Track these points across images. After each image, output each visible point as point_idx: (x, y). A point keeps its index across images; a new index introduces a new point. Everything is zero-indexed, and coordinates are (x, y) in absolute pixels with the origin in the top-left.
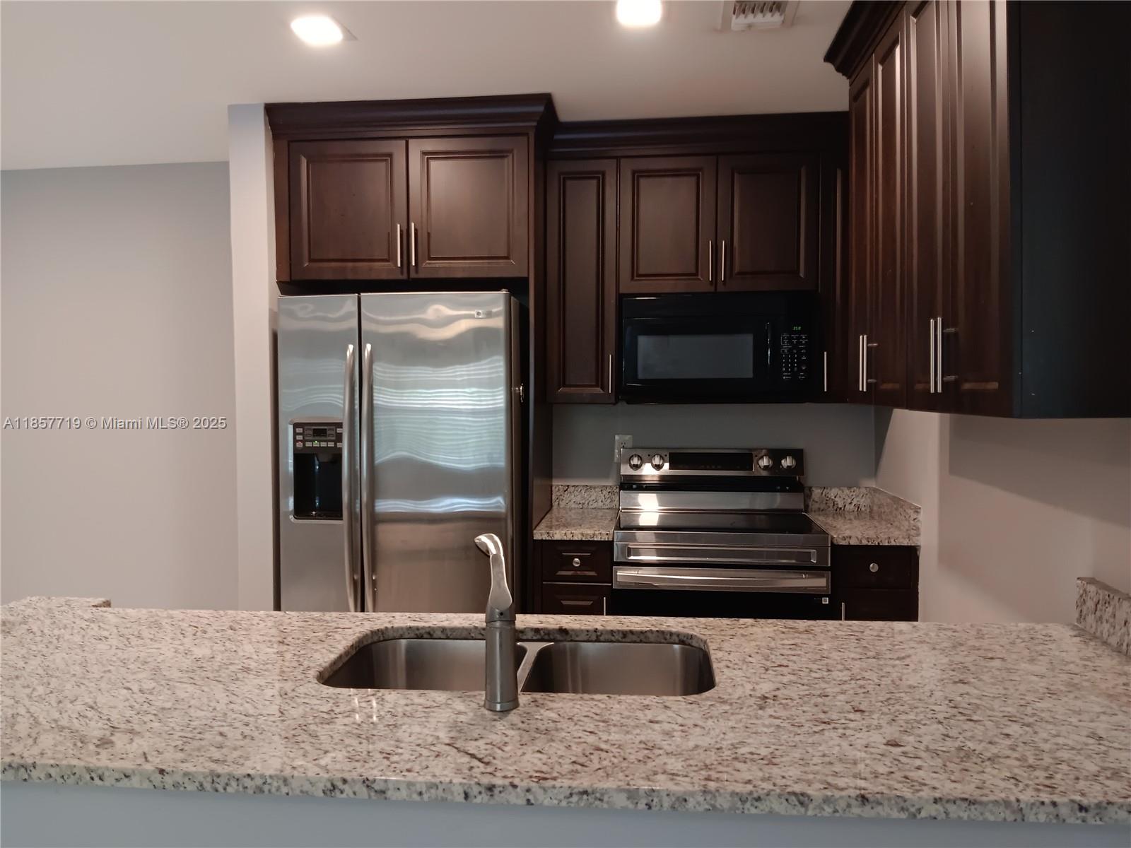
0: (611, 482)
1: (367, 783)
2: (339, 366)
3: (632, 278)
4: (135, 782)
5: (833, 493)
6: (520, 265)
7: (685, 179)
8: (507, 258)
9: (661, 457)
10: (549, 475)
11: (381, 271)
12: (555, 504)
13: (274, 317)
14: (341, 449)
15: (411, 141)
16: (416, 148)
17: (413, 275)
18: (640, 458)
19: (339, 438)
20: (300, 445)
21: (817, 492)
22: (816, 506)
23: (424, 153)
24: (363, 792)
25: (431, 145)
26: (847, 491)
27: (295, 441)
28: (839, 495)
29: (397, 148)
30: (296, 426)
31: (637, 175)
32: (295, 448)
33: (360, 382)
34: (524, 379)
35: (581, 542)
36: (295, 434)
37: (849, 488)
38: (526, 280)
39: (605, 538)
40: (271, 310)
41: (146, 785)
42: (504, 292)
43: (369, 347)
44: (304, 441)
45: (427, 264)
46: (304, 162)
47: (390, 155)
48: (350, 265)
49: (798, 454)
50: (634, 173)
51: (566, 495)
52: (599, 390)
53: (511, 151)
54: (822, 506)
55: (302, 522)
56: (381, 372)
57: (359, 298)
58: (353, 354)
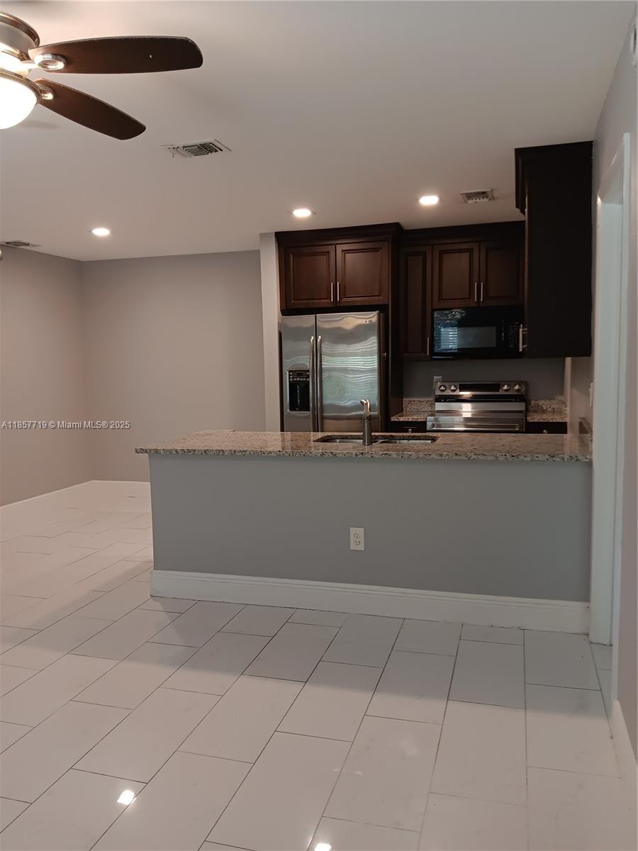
0: (432, 399)
1: (332, 453)
2: (307, 346)
3: (439, 301)
4: (273, 454)
5: (541, 403)
6: (386, 298)
7: (465, 254)
8: (379, 296)
9: (455, 386)
10: (401, 396)
11: (324, 303)
12: (404, 409)
13: (280, 325)
14: (309, 382)
15: (337, 246)
16: (340, 248)
17: (338, 305)
18: (445, 386)
19: (308, 376)
20: (291, 380)
21: (533, 402)
22: (533, 409)
23: (343, 251)
24: (330, 455)
25: (346, 247)
26: (548, 402)
27: (290, 378)
28: (544, 404)
29: (331, 249)
30: (290, 372)
31: (442, 253)
32: (289, 381)
33: (317, 354)
34: (387, 350)
35: (412, 422)
36: (290, 375)
37: (549, 400)
38: (388, 305)
39: (423, 420)
40: (278, 323)
41: (276, 455)
42: (377, 312)
43: (320, 337)
44: (293, 378)
45: (344, 300)
46: (292, 256)
47: (328, 252)
48: (311, 301)
49: (526, 383)
50: (440, 251)
51: (409, 406)
52: (423, 354)
53: (381, 248)
54: (536, 409)
55: (293, 412)
56: (326, 348)
57: (316, 317)
58: (313, 340)
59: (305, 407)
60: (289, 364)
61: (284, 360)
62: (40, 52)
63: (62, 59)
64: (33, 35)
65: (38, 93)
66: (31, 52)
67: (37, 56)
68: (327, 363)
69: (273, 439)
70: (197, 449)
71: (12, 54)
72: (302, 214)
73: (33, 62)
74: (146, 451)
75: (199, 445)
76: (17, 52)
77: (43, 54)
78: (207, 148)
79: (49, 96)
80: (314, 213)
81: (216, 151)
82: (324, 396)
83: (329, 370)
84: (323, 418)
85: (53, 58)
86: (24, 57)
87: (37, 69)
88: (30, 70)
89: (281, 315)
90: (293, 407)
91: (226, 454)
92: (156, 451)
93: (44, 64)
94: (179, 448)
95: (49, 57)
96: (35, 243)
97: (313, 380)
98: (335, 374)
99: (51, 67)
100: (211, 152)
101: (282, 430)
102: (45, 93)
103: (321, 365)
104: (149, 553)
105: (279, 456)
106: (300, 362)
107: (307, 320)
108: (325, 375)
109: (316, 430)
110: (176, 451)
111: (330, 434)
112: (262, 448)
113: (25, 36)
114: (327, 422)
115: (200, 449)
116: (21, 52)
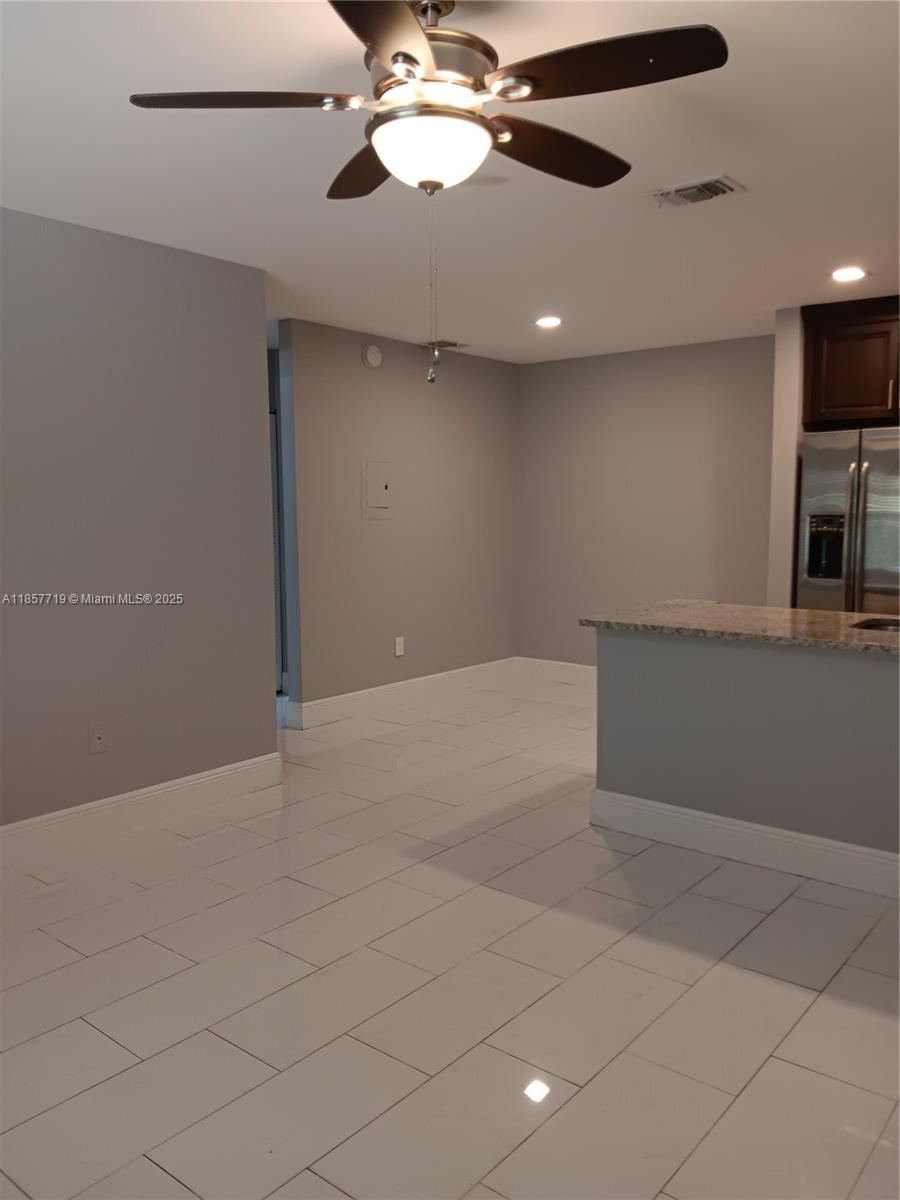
1: (882, 647)
2: (844, 477)
4: (782, 642)
11: (875, 410)
13: (801, 446)
14: (842, 534)
19: (842, 525)
20: (814, 530)
24: (880, 650)
27: (811, 527)
30: (812, 517)
32: (811, 532)
33: (859, 489)
36: (811, 522)
40: (798, 443)
41: (786, 643)
43: (866, 464)
44: (817, 527)
46: (826, 342)
47: (887, 332)
48: (865, 408)
55: (812, 580)
56: (874, 481)
57: (861, 433)
58: (854, 469)
59: (834, 571)
60: (811, 505)
61: (805, 500)
62: (500, 77)
63: (527, 82)
64: (491, 54)
65: (494, 133)
66: (487, 79)
67: (496, 84)
68: (875, 503)
69: (778, 618)
70: (666, 625)
71: (464, 84)
72: (848, 276)
73: (490, 92)
74: (593, 624)
75: (668, 619)
76: (470, 81)
77: (503, 78)
78: (711, 190)
79: (506, 137)
80: (869, 274)
81: (724, 192)
82: (867, 556)
83: (880, 515)
84: (863, 591)
85: (516, 82)
86: (479, 86)
87: (493, 102)
88: (485, 104)
89: (802, 429)
90: (814, 570)
91: (709, 635)
92: (608, 625)
93: (504, 93)
94: (639, 623)
95: (511, 81)
96: (464, 343)
97: (850, 529)
98: (888, 522)
99: (513, 95)
100: (716, 194)
101: (794, 605)
102: (501, 132)
103: (865, 508)
104: (590, 764)
105: (792, 645)
106: (830, 502)
107: (847, 438)
108: (871, 523)
109: (850, 608)
110: (636, 626)
111: (878, 616)
112: (765, 631)
113: (482, 57)
114: (869, 597)
115: (670, 626)
116: (475, 80)
